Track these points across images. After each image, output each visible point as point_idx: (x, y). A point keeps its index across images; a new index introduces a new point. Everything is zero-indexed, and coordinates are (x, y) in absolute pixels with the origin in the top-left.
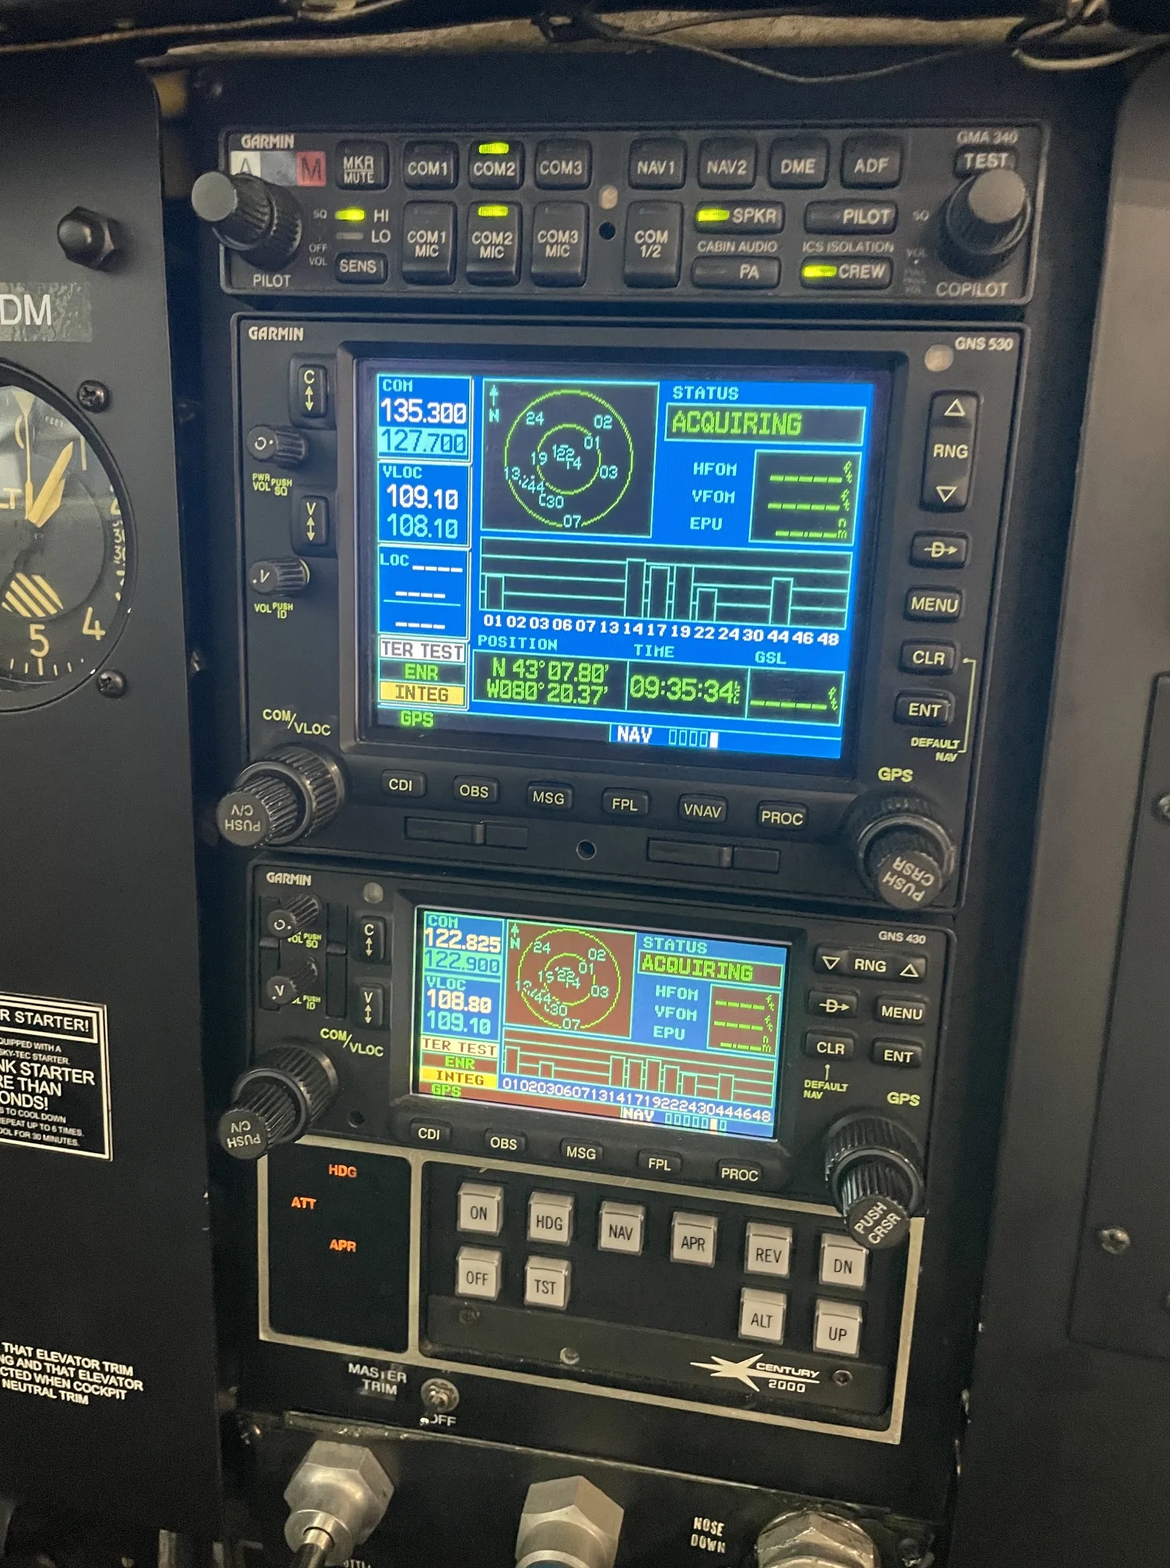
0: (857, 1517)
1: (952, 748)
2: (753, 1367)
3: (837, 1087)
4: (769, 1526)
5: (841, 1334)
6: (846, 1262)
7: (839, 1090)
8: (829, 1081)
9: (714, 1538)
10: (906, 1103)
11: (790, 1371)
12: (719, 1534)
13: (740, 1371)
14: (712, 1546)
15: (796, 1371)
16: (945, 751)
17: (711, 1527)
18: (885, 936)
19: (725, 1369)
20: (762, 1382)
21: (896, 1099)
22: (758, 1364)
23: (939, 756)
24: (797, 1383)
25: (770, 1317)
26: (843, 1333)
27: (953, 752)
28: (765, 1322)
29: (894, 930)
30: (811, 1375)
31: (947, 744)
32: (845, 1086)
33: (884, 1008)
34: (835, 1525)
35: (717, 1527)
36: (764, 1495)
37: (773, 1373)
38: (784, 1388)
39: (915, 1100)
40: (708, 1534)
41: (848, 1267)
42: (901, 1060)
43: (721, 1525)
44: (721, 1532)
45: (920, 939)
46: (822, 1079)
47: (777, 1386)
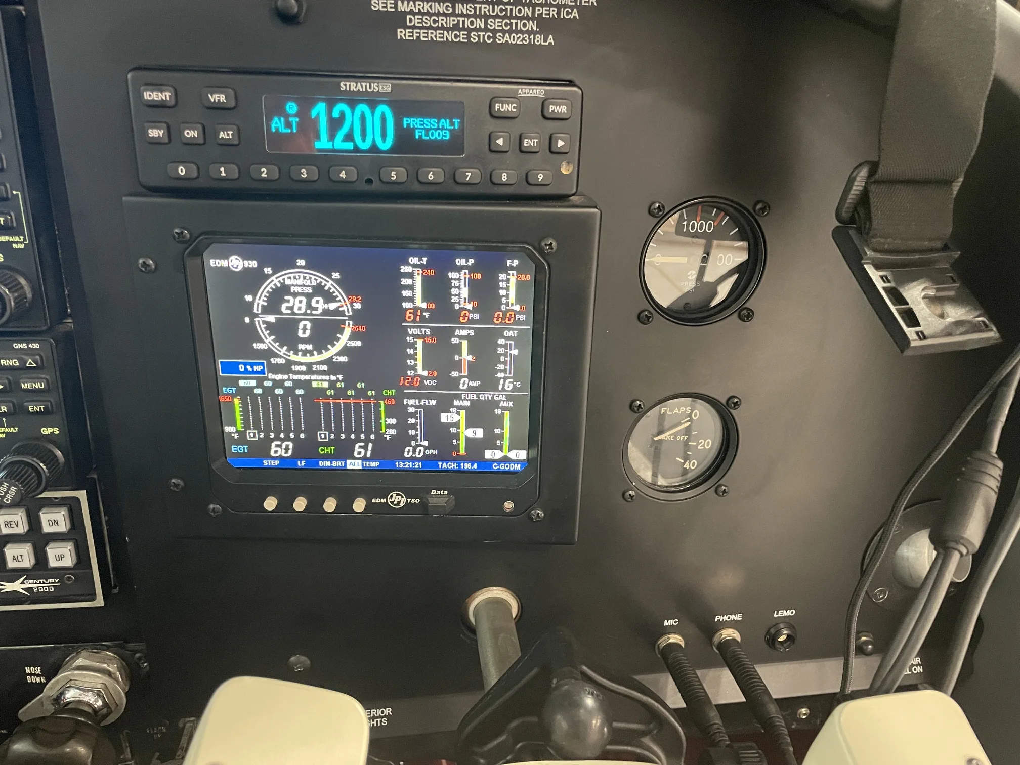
0: (108, 648)
1: (20, 241)
2: (22, 583)
3: (12, 430)
4: (64, 663)
5: (61, 557)
6: (54, 520)
7: (14, 431)
8: (7, 427)
9: (38, 675)
10: (52, 433)
11: (43, 581)
12: (40, 673)
13: (16, 586)
14: (38, 680)
15: (46, 581)
16: (17, 243)
17: (35, 671)
18: (17, 346)
19: (8, 587)
20: (29, 590)
21: (46, 431)
22: (25, 581)
23: (14, 246)
24: (48, 587)
25: (21, 556)
26: (62, 556)
27: (21, 243)
28: (20, 559)
29: (21, 342)
30: (55, 581)
31: (17, 239)
32: (16, 428)
33: (22, 385)
34: (97, 655)
35: (38, 670)
36: (58, 648)
37: (34, 584)
38: (42, 591)
39: (56, 431)
40: (35, 675)
41: (56, 522)
42: (39, 410)
43: (39, 668)
44: (40, 672)
45: (36, 346)
46: (4, 427)
47: (38, 590)
